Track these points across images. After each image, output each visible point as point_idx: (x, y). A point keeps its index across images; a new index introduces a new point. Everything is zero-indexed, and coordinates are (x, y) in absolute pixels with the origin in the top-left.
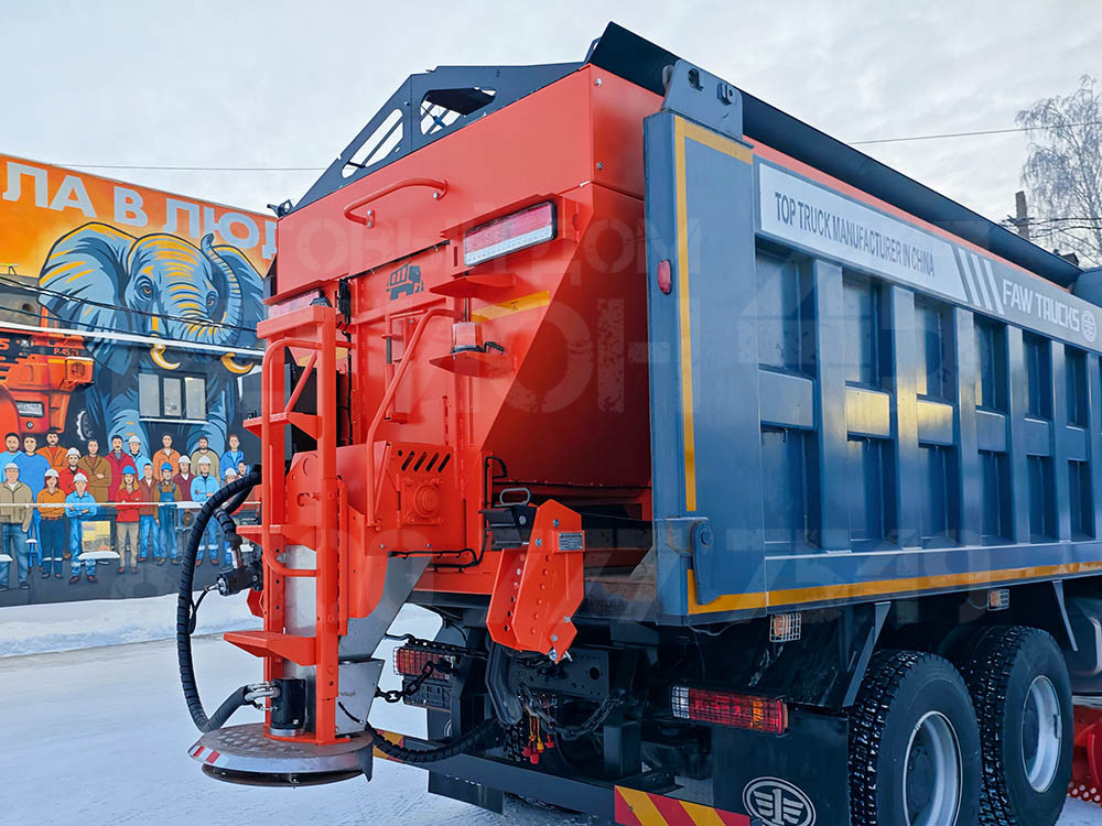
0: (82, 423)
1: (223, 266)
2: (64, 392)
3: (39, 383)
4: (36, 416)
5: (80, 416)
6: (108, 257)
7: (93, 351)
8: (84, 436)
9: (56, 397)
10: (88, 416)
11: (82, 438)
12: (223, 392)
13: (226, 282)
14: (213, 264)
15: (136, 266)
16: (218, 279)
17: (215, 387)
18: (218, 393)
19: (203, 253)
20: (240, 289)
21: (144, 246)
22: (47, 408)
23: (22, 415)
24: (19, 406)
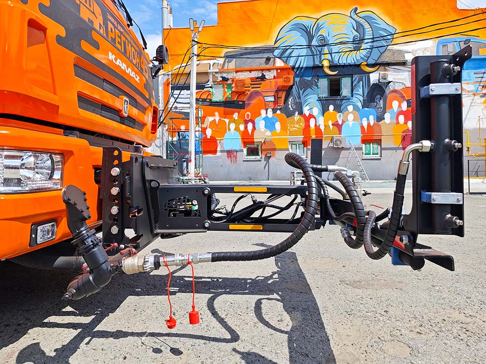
0: (291, 102)
1: (362, 21)
2: (283, 90)
3: (274, 88)
4: (271, 101)
5: (290, 100)
6: (304, 30)
7: (297, 71)
8: (292, 108)
9: (280, 93)
10: (294, 99)
11: (291, 109)
12: (361, 82)
13: (364, 29)
14: (356, 22)
15: (317, 31)
16: (359, 27)
17: (357, 79)
18: (359, 82)
19: (351, 18)
20: (372, 30)
21: (320, 22)
22: (276, 97)
23: (266, 102)
24: (265, 98)
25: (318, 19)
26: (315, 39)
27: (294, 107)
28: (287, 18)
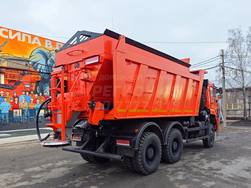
2: (34, 83)
3: (29, 81)
4: (29, 87)
5: (38, 88)
6: (44, 54)
7: (41, 74)
10: (40, 87)
11: (38, 92)
22: (31, 86)
23: (26, 87)
24: (25, 85)
25: (50, 51)
26: (49, 60)
27: (40, 92)
28: (36, 46)
